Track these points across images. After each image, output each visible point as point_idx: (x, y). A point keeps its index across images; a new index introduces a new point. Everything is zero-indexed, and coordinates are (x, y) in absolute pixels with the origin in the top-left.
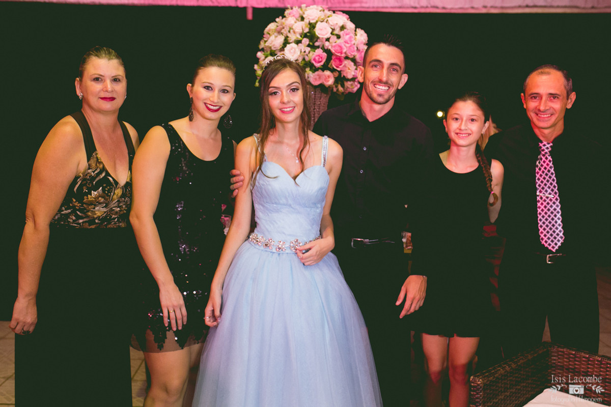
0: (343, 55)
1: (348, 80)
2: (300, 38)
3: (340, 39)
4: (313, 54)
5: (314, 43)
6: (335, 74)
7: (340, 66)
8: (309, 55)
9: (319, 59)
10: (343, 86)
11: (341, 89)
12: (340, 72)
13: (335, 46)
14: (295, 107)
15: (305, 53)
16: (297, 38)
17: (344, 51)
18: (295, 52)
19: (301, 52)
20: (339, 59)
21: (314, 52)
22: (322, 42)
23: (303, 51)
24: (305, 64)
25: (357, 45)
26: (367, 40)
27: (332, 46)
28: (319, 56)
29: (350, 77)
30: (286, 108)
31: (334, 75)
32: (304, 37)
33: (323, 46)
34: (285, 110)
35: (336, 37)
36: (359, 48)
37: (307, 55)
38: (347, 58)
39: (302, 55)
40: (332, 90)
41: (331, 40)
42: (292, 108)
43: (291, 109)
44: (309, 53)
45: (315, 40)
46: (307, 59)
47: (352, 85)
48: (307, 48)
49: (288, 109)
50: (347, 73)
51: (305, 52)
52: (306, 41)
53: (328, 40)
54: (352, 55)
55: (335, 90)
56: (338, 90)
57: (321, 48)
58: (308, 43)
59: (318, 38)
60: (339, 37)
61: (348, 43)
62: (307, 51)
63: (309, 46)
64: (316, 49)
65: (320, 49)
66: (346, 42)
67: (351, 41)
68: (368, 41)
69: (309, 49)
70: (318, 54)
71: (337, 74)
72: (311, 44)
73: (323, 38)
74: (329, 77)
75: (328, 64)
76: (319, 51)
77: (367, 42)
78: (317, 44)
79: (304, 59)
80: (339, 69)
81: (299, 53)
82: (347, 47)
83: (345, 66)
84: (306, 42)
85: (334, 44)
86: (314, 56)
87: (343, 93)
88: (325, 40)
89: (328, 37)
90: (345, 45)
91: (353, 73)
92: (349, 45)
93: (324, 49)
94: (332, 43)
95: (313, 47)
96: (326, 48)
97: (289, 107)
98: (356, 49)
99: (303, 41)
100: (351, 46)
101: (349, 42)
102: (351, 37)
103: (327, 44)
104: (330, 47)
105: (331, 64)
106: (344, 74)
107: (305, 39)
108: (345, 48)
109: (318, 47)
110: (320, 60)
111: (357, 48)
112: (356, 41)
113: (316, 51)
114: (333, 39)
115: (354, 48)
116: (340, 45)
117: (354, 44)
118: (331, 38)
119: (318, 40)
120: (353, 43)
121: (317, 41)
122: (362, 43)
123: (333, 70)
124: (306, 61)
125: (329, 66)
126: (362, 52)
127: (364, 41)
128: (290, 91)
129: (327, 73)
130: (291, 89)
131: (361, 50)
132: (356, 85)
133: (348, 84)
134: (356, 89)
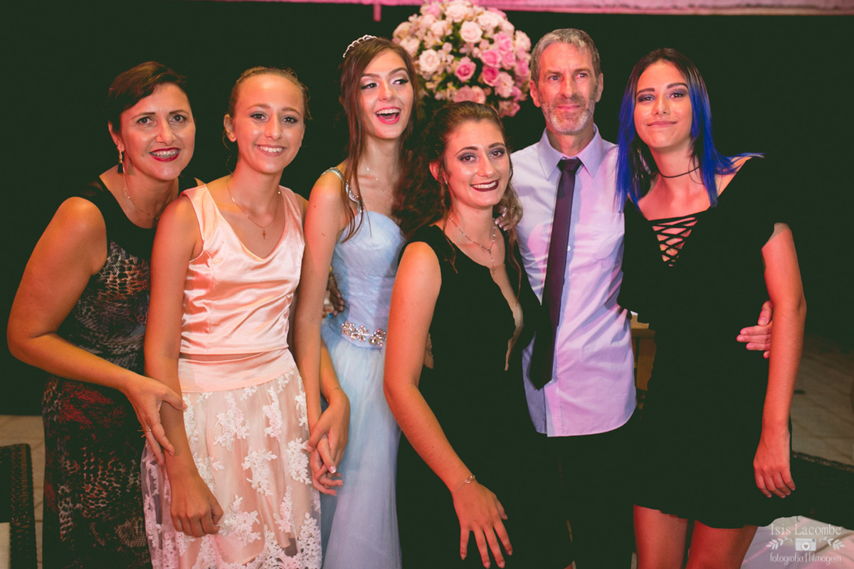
0: (498, 66)
2: (440, 43)
3: (494, 45)
4: (457, 64)
5: (458, 50)
6: (486, 90)
7: (494, 81)
8: (452, 65)
9: (465, 70)
12: (493, 89)
13: (486, 54)
15: (447, 63)
16: (437, 42)
17: (499, 59)
18: (433, 61)
19: (441, 61)
20: (493, 72)
21: (459, 61)
22: (470, 48)
23: (444, 59)
24: (446, 78)
25: (517, 52)
26: (529, 45)
27: (483, 54)
28: (465, 66)
29: (506, 94)
31: (485, 93)
32: (445, 42)
33: (471, 53)
35: (488, 41)
36: (518, 57)
37: (449, 66)
38: (502, 70)
39: (443, 65)
41: (481, 46)
44: (452, 62)
45: (460, 45)
46: (449, 70)
47: (509, 106)
48: (450, 55)
50: (502, 90)
51: (446, 61)
53: (477, 45)
54: (509, 66)
57: (469, 57)
58: (450, 49)
59: (464, 42)
60: (491, 41)
61: (504, 50)
62: (449, 60)
63: (452, 53)
64: (461, 57)
65: (467, 57)
66: (501, 49)
67: (508, 47)
69: (452, 57)
70: (464, 64)
71: (489, 91)
72: (455, 50)
73: (470, 43)
74: (478, 94)
75: (477, 77)
76: (465, 61)
78: (462, 51)
79: (445, 71)
80: (491, 85)
81: (438, 63)
82: (502, 55)
83: (500, 81)
84: (448, 47)
85: (485, 51)
88: (472, 46)
89: (478, 42)
90: (500, 53)
91: (511, 91)
92: (507, 52)
93: (472, 57)
94: (482, 49)
95: (457, 55)
96: (474, 56)
98: (514, 57)
99: (444, 47)
100: (507, 55)
101: (505, 48)
102: (508, 42)
103: (476, 51)
104: (480, 56)
105: (482, 79)
106: (498, 91)
107: (447, 44)
108: (500, 56)
109: (463, 55)
110: (467, 72)
111: (516, 56)
112: (515, 47)
113: (462, 60)
114: (485, 44)
115: (511, 56)
116: (493, 52)
117: (512, 52)
118: (482, 43)
119: (465, 46)
120: (510, 50)
121: (462, 47)
122: (522, 50)
123: (483, 86)
124: (448, 74)
125: (479, 80)
126: (523, 62)
127: (526, 48)
129: (477, 89)
131: (522, 60)
132: (515, 107)
133: (504, 105)
134: (514, 112)
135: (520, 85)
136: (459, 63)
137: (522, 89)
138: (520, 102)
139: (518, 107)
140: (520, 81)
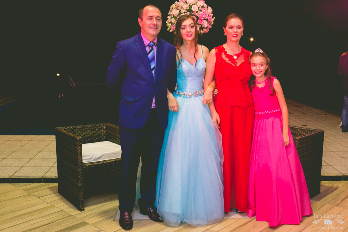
1: (205, 28)
2: (186, 11)
10: (203, 30)
11: (202, 32)
12: (201, 25)
13: (199, 15)
17: (203, 16)
20: (201, 20)
22: (194, 13)
29: (205, 27)
33: (195, 15)
34: (188, 35)
38: (204, 19)
40: (198, 32)
47: (206, 30)
50: (204, 25)
54: (206, 18)
55: (200, 32)
56: (201, 32)
59: (193, 11)
60: (201, 11)
68: (213, 12)
71: (200, 26)
73: (195, 11)
75: (197, 22)
80: (201, 24)
83: (203, 23)
87: (202, 33)
89: (197, 11)
90: (204, 14)
91: (207, 25)
97: (190, 34)
102: (206, 11)
103: (197, 14)
106: (203, 26)
107: (188, 12)
112: (208, 12)
114: (199, 12)
115: (207, 15)
116: (202, 14)
121: (192, 13)
122: (210, 13)
128: (190, 27)
131: (210, 16)
132: (208, 30)
133: (205, 30)
134: (208, 31)
135: (210, 23)
137: (210, 25)
138: (209, 29)
139: (209, 30)
140: (209, 22)
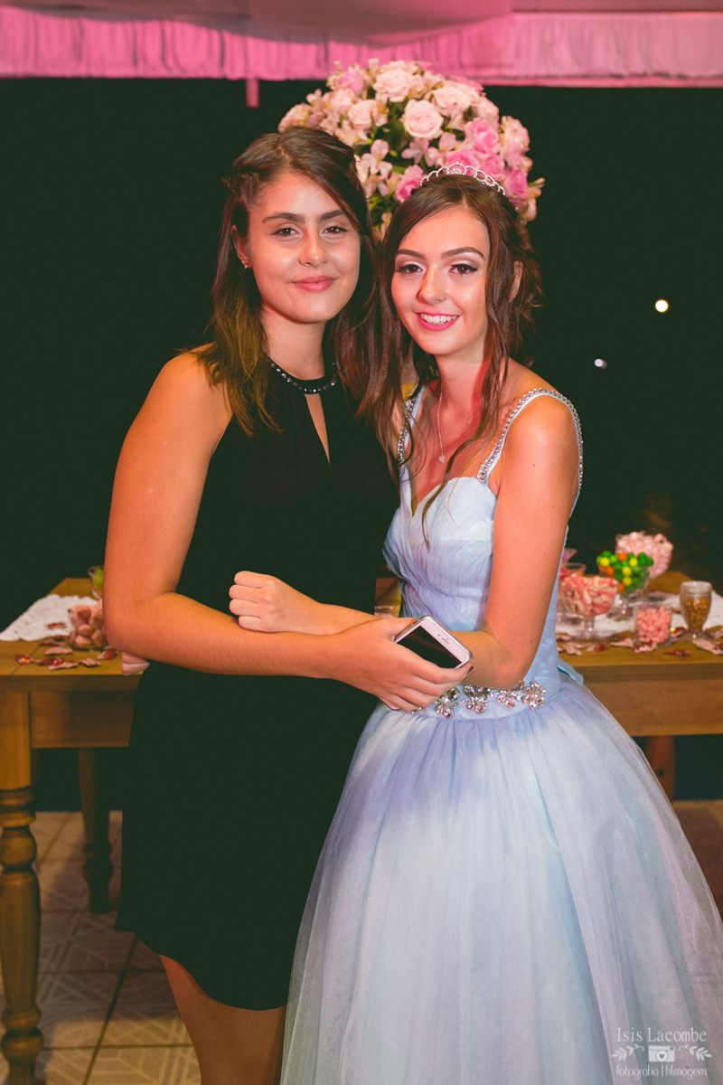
2: (368, 141)
3: (466, 140)
4: (400, 179)
5: (400, 154)
8: (388, 182)
13: (451, 159)
14: (458, 316)
15: (381, 178)
16: (360, 140)
19: (369, 174)
21: (403, 173)
22: (421, 149)
23: (374, 171)
24: (379, 204)
25: (506, 155)
26: (527, 143)
27: (445, 160)
28: (413, 181)
30: (433, 315)
32: (376, 138)
33: (423, 159)
34: (430, 319)
35: (454, 136)
36: (509, 164)
37: (385, 182)
39: (373, 182)
41: (441, 145)
42: (449, 319)
43: (444, 319)
44: (389, 176)
45: (403, 145)
46: (384, 191)
48: (384, 163)
49: (437, 320)
51: (379, 174)
52: (381, 147)
53: (434, 143)
57: (419, 165)
58: (385, 151)
59: (410, 139)
60: (460, 136)
61: (484, 152)
62: (384, 172)
63: (388, 158)
64: (406, 166)
65: (416, 166)
66: (478, 148)
67: (490, 146)
68: (530, 146)
69: (389, 166)
70: (410, 179)
72: (394, 154)
73: (422, 139)
76: (413, 173)
77: (527, 149)
78: (407, 154)
79: (377, 192)
81: (365, 177)
82: (480, 160)
84: (380, 149)
85: (449, 154)
86: (402, 182)
88: (426, 144)
89: (436, 137)
90: (476, 156)
92: (487, 156)
93: (426, 166)
94: (444, 151)
95: (399, 162)
96: (429, 163)
97: (440, 315)
98: (502, 164)
99: (374, 148)
100: (489, 159)
101: (486, 149)
102: (489, 137)
103: (433, 153)
104: (440, 162)
107: (378, 142)
108: (476, 161)
109: (410, 162)
111: (506, 163)
112: (502, 145)
113: (407, 171)
114: (448, 141)
115: (497, 163)
116: (464, 154)
117: (498, 153)
118: (443, 138)
119: (411, 144)
120: (495, 150)
121: (407, 147)
122: (515, 152)
124: (382, 198)
126: (518, 172)
127: (522, 146)
128: (450, 271)
130: (455, 266)
131: (515, 168)
136: (404, 177)
